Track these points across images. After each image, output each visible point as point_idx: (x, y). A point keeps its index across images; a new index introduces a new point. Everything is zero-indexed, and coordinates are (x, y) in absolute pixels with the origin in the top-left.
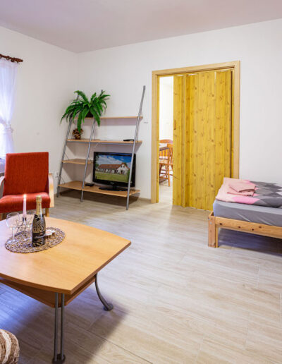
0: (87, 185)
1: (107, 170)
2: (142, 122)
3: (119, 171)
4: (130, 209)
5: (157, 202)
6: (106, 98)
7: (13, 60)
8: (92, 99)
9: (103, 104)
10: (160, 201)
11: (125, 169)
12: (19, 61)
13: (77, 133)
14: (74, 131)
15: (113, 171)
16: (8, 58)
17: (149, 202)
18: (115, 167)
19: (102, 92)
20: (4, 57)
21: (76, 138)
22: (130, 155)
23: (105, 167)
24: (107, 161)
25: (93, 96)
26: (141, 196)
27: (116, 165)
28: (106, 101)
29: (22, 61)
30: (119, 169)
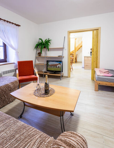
0: (45, 72)
1: (53, 67)
2: (64, 50)
3: (58, 67)
4: (62, 80)
5: (70, 77)
6: (50, 41)
7: (17, 25)
8: (45, 41)
9: (49, 43)
10: (71, 77)
11: (60, 66)
12: (19, 26)
13: (40, 54)
14: (38, 53)
15: (55, 67)
16: (15, 24)
17: (67, 77)
18: (56, 65)
19: (48, 39)
20: (11, 23)
21: (39, 56)
22: (61, 61)
23: (52, 65)
24: (53, 63)
25: (45, 40)
26: (64, 75)
27: (56, 64)
28: (50, 42)
29: (20, 26)
30: (58, 66)
